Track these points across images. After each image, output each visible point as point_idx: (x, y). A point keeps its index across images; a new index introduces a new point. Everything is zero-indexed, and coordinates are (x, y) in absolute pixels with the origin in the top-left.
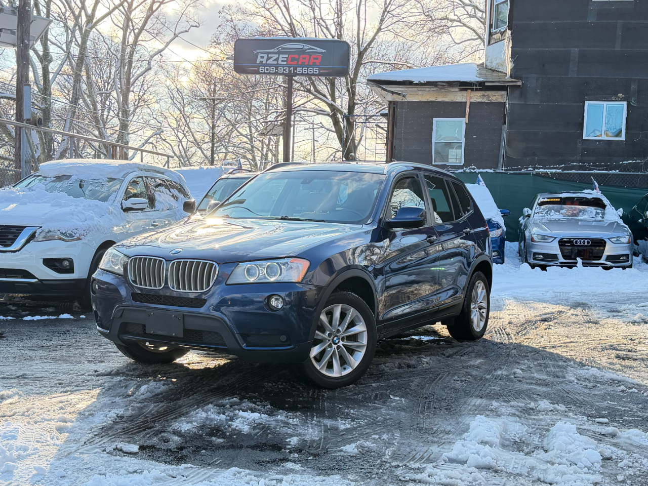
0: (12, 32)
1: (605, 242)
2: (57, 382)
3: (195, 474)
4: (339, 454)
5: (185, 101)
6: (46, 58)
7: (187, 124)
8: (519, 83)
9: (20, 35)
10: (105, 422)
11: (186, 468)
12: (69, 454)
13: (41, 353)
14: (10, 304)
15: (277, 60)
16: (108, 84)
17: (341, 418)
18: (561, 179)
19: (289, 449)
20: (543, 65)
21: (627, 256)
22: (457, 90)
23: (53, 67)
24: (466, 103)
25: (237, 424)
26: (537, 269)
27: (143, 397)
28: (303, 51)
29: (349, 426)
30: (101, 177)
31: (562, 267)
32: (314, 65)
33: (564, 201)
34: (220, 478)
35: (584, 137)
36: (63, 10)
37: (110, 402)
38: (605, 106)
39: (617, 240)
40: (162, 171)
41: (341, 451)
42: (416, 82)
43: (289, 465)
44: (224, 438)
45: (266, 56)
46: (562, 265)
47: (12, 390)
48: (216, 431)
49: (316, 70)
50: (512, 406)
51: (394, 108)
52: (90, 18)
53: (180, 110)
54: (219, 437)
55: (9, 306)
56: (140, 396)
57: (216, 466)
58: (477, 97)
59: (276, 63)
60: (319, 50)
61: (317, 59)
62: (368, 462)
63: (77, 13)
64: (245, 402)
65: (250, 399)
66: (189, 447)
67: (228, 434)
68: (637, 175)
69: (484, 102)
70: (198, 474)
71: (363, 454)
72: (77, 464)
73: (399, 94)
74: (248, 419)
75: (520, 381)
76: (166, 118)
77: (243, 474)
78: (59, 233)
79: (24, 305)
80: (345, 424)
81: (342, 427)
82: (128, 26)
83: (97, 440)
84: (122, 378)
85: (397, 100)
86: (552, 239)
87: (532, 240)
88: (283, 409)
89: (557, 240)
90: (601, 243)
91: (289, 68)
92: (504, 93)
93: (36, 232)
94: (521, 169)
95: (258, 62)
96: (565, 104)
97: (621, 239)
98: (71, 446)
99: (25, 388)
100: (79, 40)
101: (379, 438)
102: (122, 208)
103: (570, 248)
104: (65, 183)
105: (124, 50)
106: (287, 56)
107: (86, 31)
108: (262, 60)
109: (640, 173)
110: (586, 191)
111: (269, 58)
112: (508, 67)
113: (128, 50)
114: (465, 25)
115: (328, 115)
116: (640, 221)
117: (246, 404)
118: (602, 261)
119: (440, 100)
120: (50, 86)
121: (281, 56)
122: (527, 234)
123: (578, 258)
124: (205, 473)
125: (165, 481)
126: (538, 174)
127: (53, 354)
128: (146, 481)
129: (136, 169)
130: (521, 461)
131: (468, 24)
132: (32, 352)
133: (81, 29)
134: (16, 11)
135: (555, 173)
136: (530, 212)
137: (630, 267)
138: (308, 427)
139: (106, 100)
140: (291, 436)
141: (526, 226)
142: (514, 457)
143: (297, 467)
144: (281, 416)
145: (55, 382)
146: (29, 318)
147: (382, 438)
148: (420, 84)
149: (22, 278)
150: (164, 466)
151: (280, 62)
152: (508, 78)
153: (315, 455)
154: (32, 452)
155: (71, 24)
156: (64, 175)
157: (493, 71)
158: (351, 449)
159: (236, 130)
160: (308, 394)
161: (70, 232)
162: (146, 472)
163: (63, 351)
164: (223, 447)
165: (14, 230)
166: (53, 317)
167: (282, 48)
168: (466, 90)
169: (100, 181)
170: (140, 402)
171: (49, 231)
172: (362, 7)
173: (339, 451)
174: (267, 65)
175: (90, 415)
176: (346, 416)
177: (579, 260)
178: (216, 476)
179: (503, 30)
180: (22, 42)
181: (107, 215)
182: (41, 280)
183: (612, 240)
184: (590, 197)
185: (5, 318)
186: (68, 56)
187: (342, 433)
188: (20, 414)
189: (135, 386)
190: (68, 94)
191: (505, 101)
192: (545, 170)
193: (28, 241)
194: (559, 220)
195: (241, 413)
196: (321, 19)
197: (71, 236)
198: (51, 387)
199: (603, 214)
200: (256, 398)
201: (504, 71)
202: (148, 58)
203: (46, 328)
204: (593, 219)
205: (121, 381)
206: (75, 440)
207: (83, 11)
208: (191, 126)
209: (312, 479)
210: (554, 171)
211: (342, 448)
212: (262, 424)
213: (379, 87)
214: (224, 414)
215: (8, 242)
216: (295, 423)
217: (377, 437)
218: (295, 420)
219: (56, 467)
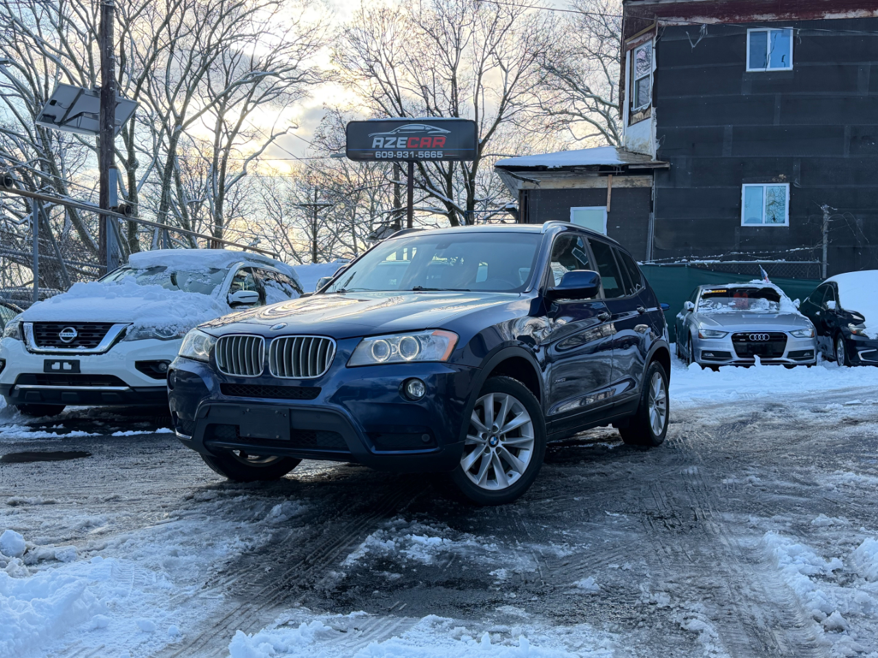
0: (95, 117)
1: (786, 337)
2: (159, 505)
3: (374, 625)
4: (573, 592)
5: (283, 210)
6: (131, 164)
7: (285, 235)
8: (667, 166)
9: (103, 118)
10: (231, 554)
11: (358, 617)
12: (185, 601)
13: (135, 471)
14: (95, 420)
15: (395, 143)
16: (199, 194)
17: (554, 542)
18: (720, 271)
19: (498, 586)
20: (693, 145)
21: (811, 352)
22: (596, 175)
23: (139, 174)
24: (606, 189)
25: (412, 553)
26: (708, 369)
27: (276, 520)
28: (425, 133)
29: (570, 553)
30: (202, 267)
31: (737, 366)
32: (437, 148)
33: (730, 293)
34: (412, 632)
35: (743, 224)
36: (150, 113)
37: (234, 528)
38: (765, 189)
39: (800, 334)
40: (272, 263)
41: (575, 587)
42: (551, 167)
43: (508, 610)
44: (401, 573)
45: (382, 139)
46: (737, 364)
47: (101, 515)
48: (385, 563)
49: (440, 154)
50: (777, 522)
51: (526, 198)
52: (179, 119)
53: (277, 221)
54: (392, 571)
55: (94, 422)
56: (272, 519)
57: (401, 614)
58: (619, 182)
59: (394, 146)
60: (442, 131)
61: (441, 141)
62: (621, 603)
63: (164, 115)
64: (413, 524)
65: (420, 520)
66: (355, 586)
67: (404, 566)
68: (805, 264)
69: (628, 188)
70: (379, 625)
71: (607, 591)
72: (199, 615)
73: (532, 181)
74: (426, 546)
75: (763, 490)
76: (262, 229)
77: (445, 624)
78: (154, 330)
79: (113, 420)
80: (563, 549)
81: (561, 554)
82: (220, 130)
83: (222, 579)
84: (245, 498)
85: (529, 188)
86: (723, 335)
87: (700, 336)
88: (469, 532)
89: (730, 335)
90: (781, 338)
91: (409, 152)
92: (649, 177)
93: (125, 330)
94: (673, 261)
95: (374, 146)
96: (719, 187)
97: (804, 333)
98: (187, 588)
99: (117, 514)
100: (168, 146)
101: (620, 568)
102: (228, 302)
103: (745, 344)
104: (160, 275)
105: (216, 154)
106: (406, 138)
107: (175, 133)
108: (378, 144)
109: (809, 262)
110: (754, 281)
111: (386, 142)
112: (652, 148)
113: (221, 153)
114: (586, 119)
115: (445, 214)
116: (818, 313)
117: (416, 526)
118: (784, 358)
119: (577, 186)
120: (136, 193)
121: (400, 138)
122: (693, 329)
123: (755, 356)
124: (389, 625)
125: (333, 638)
126: (693, 265)
127: (152, 472)
128: (306, 639)
129: (242, 259)
130: (846, 596)
131: (590, 118)
132: (125, 470)
133: (169, 133)
134: (99, 92)
135: (713, 264)
136: (692, 305)
137: (815, 364)
138: (513, 554)
139: (197, 211)
140: (495, 567)
141: (689, 322)
142: (832, 590)
143: (520, 612)
144: (470, 541)
145: (158, 505)
146: (119, 434)
147: (624, 568)
148: (555, 170)
149: (110, 385)
150: (327, 616)
151: (398, 146)
152: (654, 160)
153: (539, 594)
154: (132, 599)
155: (158, 126)
156: (158, 267)
157: (636, 154)
158: (588, 583)
159: (339, 239)
160: (495, 511)
161: (167, 329)
162: (303, 624)
163: (164, 468)
164: (402, 585)
165: (99, 328)
166: (149, 432)
167: (401, 130)
168: (606, 175)
169: (202, 272)
170: (274, 528)
171: (143, 328)
172: (480, 97)
173: (571, 588)
174: (383, 149)
175: (210, 545)
176: (560, 540)
177: (757, 358)
178: (407, 628)
179: (645, 108)
180: (106, 127)
181: (212, 310)
182: (133, 388)
183: (794, 333)
184: (760, 287)
185: (89, 435)
186: (156, 162)
187: (565, 562)
188: (113, 546)
189: (264, 507)
190: (156, 207)
191: (651, 185)
192: (702, 261)
193: (117, 341)
194: (728, 313)
195: (415, 538)
196: (436, 108)
197: (169, 333)
198: (152, 511)
199: (778, 306)
200: (426, 517)
201: (649, 154)
202: (242, 162)
203: (141, 444)
204: (767, 312)
205: (243, 501)
206: (191, 580)
207: (171, 112)
208: (290, 237)
209: (551, 631)
210: (711, 261)
211: (576, 582)
212: (446, 552)
213: (509, 174)
214: (391, 539)
215: (93, 343)
216: (494, 550)
217: (617, 566)
218: (492, 545)
219: (169, 619)
